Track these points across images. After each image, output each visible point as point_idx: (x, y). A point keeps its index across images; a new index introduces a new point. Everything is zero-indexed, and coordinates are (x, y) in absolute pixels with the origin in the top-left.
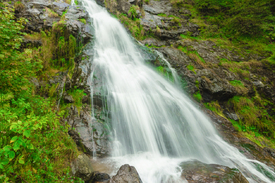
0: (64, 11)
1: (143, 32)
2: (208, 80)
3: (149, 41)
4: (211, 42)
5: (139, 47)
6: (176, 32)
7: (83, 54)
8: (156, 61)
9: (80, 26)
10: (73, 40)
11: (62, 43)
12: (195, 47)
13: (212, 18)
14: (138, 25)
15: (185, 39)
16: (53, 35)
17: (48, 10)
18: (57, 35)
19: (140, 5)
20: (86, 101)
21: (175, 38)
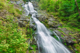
0: (29, 21)
1: (49, 26)
2: (67, 39)
3: (51, 29)
4: (66, 28)
5: (49, 30)
7: (35, 34)
8: (54, 34)
9: (33, 26)
11: (28, 30)
12: (62, 30)
13: (64, 22)
14: (48, 24)
15: (59, 28)
17: (25, 21)
18: (27, 28)
19: (48, 19)
20: (37, 49)
21: (57, 27)
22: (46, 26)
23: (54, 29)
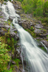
0: (9, 29)
1: (35, 35)
3: (38, 38)
5: (35, 41)
6: (45, 35)
7: (17, 45)
8: (41, 45)
9: (15, 34)
10: (13, 39)
11: (9, 41)
14: (34, 33)
16: (5, 38)
18: (7, 38)
19: (34, 26)
20: (20, 63)
21: (45, 37)
22: (31, 35)
23: (41, 39)
